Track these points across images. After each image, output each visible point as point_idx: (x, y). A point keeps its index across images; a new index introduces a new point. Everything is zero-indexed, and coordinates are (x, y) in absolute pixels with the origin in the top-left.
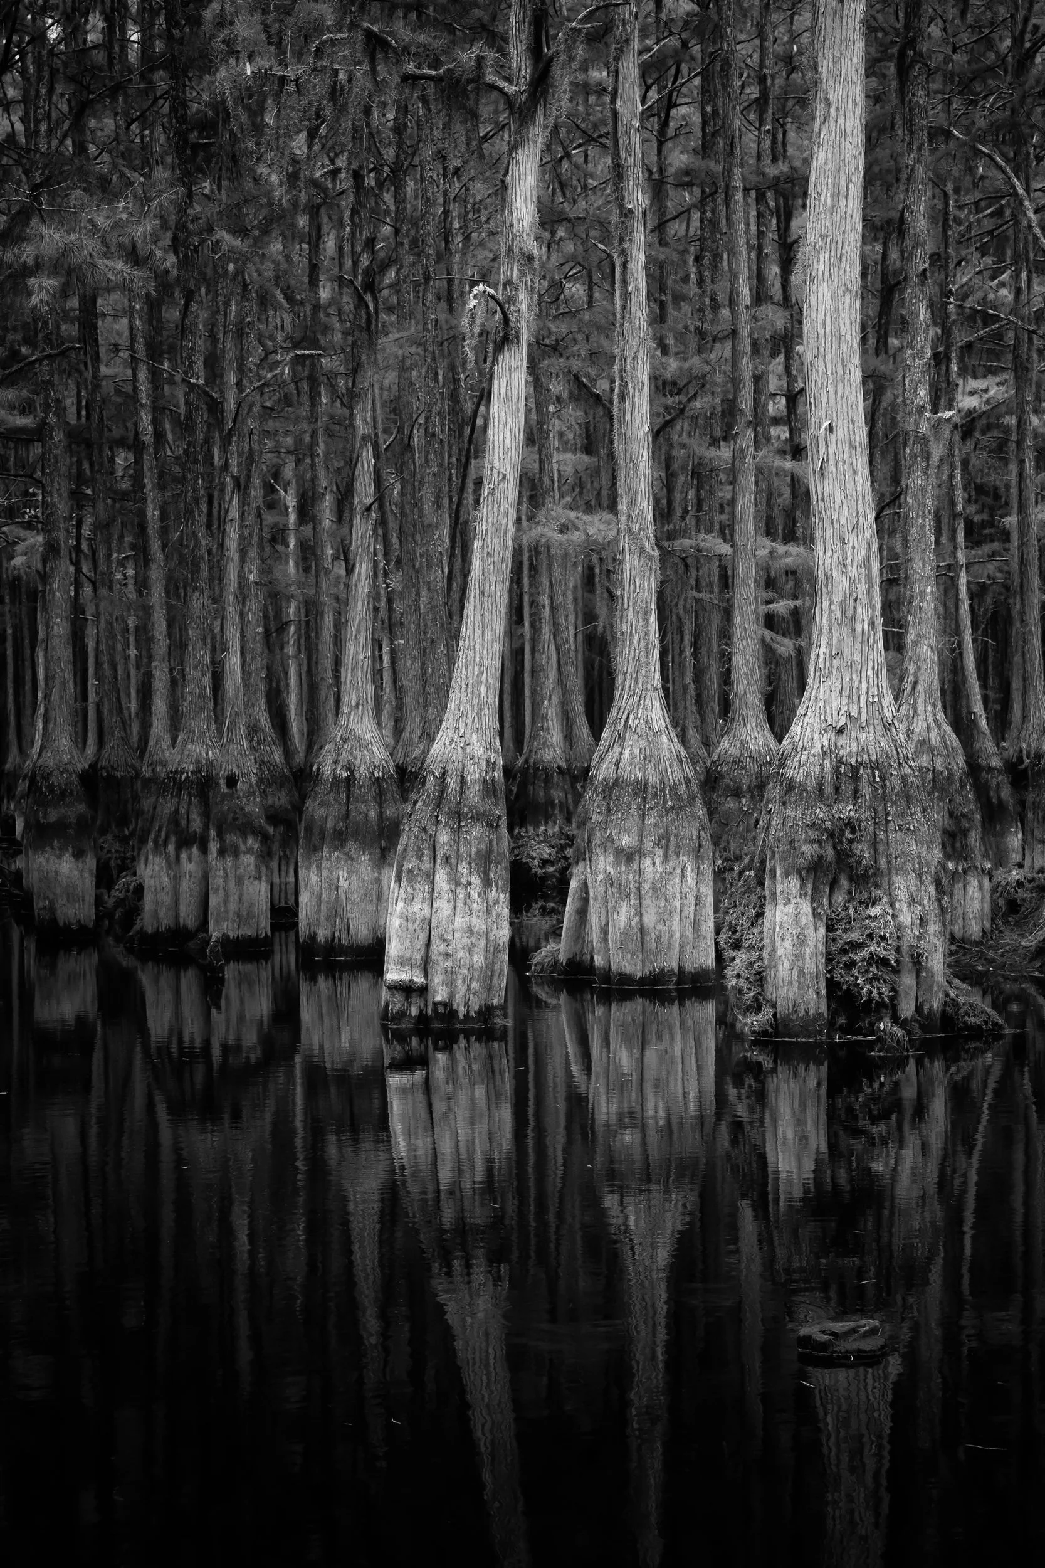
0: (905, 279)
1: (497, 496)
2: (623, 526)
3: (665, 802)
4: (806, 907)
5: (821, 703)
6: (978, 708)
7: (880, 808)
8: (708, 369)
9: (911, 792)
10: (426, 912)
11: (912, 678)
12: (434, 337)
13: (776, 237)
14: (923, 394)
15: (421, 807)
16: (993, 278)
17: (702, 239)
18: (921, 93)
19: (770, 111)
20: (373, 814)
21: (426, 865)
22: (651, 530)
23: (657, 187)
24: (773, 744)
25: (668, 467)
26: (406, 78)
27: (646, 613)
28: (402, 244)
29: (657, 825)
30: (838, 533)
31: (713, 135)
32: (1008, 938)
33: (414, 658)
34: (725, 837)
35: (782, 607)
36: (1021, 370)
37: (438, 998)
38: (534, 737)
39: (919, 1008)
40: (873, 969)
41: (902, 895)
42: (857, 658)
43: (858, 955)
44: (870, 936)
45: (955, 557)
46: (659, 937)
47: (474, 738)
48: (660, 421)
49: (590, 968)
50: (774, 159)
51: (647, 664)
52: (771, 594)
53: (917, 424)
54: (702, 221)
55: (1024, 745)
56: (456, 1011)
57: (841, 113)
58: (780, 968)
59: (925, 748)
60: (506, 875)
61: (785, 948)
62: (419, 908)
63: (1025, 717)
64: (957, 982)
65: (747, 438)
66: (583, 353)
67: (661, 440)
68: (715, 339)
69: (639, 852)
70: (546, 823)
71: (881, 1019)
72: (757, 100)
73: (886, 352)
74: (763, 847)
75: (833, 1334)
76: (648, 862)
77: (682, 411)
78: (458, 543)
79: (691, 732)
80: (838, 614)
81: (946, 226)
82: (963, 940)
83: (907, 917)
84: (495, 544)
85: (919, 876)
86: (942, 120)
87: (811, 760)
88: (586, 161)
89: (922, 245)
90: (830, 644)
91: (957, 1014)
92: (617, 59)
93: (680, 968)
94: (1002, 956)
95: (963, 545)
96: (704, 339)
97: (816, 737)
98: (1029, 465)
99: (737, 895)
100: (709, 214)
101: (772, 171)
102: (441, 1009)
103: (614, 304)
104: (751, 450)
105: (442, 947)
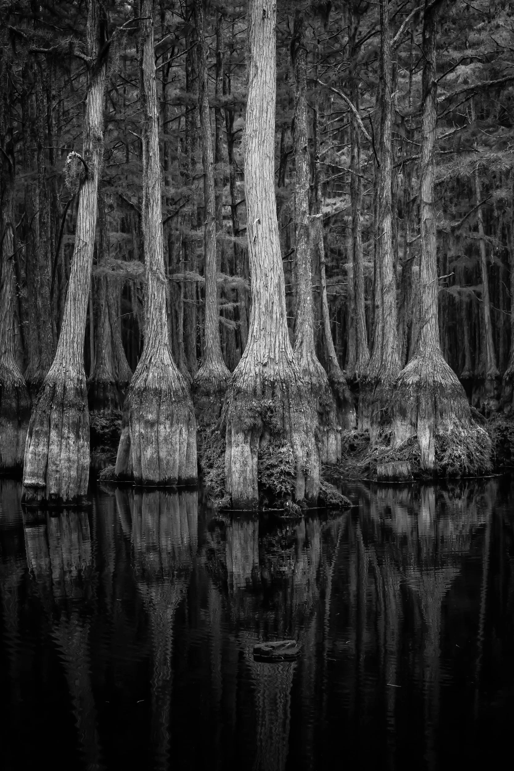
0: (295, 151)
1: (82, 253)
2: (148, 268)
3: (171, 398)
4: (247, 448)
5: (255, 352)
6: (333, 354)
7: (286, 402)
8: (190, 192)
9: (302, 394)
10: (45, 451)
11: (300, 340)
12: (44, 176)
13: (225, 130)
14: (305, 205)
15: (42, 402)
16: (338, 151)
17: (187, 131)
18: (303, 63)
19: (222, 70)
20: (14, 404)
21: (45, 429)
22: (163, 269)
23: (163, 106)
24: (227, 371)
25: (169, 240)
26: (31, 52)
27: (161, 309)
28: (27, 131)
29: (167, 409)
30: (263, 272)
31: (192, 81)
32: (351, 462)
33: (34, 330)
34: (201, 415)
35: (230, 306)
36: (354, 195)
37: (52, 492)
38: (97, 367)
39: (306, 495)
40: (283, 477)
41: (298, 442)
42: (273, 330)
43: (275, 471)
44: (281, 462)
45: (321, 283)
46: (168, 463)
47: (71, 368)
48: (166, 217)
49: (132, 477)
50: (224, 93)
51: (162, 333)
52: (224, 300)
53: (302, 220)
54: (186, 121)
55: (357, 372)
56: (62, 498)
57: (264, 72)
58: (234, 477)
59: (307, 373)
60: (88, 433)
61: (236, 468)
62: (41, 449)
63: (357, 358)
64: (326, 483)
65: (212, 226)
66: (124, 184)
67: (166, 226)
68: (194, 179)
69: (157, 422)
70: (104, 409)
71: (287, 501)
72: (215, 65)
73: (284, 186)
74: (225, 420)
75: (272, 647)
76: (162, 427)
77: (177, 213)
78: (56, 275)
79: (182, 365)
80: (264, 310)
81: (315, 126)
82: (327, 463)
83: (300, 453)
84: (81, 276)
85: (307, 433)
86: (313, 76)
87: (250, 379)
88: (125, 93)
89: (304, 135)
90: (259, 324)
91: (326, 498)
92: (143, 45)
93: (179, 477)
94: (347, 471)
95: (325, 277)
96: (187, 179)
97: (252, 368)
98: (359, 239)
99: (211, 443)
100: (190, 119)
101: (224, 99)
102: (53, 497)
103: (142, 162)
104: (214, 231)
105: (54, 468)
